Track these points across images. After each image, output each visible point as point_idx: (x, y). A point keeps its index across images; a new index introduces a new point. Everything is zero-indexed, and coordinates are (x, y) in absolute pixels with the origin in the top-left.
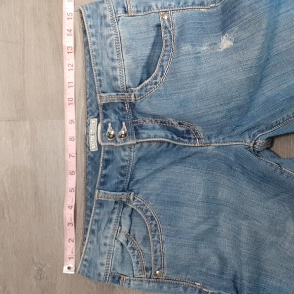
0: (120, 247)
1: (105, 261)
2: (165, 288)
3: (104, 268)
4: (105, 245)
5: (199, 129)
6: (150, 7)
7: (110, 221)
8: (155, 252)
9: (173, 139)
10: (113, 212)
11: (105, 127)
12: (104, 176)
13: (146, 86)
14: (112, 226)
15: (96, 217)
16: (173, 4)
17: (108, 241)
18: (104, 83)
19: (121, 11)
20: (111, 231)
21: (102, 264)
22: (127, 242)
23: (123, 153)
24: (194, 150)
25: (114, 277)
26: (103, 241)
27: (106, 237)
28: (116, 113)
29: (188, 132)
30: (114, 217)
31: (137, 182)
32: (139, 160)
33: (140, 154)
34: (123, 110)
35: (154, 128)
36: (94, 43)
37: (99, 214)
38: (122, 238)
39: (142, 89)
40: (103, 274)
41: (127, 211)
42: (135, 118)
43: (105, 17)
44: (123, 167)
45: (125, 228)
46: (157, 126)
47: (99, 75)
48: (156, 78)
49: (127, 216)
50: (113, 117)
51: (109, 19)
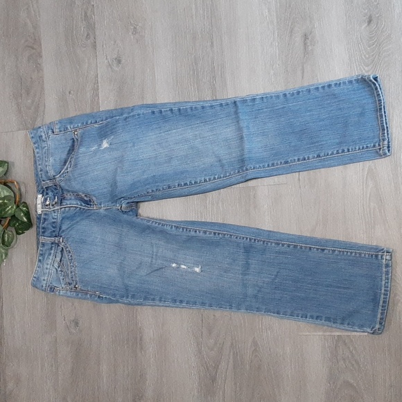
0: (55, 270)
1: (46, 278)
2: (80, 295)
3: (45, 282)
4: (47, 269)
5: (94, 198)
6: (67, 128)
7: (50, 254)
8: (71, 272)
9: (81, 205)
10: (51, 249)
11: (46, 200)
12: (43, 228)
13: (63, 174)
14: (51, 257)
15: (41, 252)
16: (80, 125)
17: (48, 267)
18: (43, 176)
19: (50, 132)
20: (50, 261)
21: (44, 280)
22: (59, 267)
23: (53, 214)
24: (93, 211)
25: (51, 288)
26: (45, 266)
27: (48, 264)
28: (52, 191)
29: (90, 201)
30: (52, 252)
31: (63, 231)
32: (63, 218)
33: (64, 215)
34: (56, 189)
35: (70, 199)
36: (38, 153)
37: (42, 251)
38: (56, 265)
39: (60, 176)
40: (44, 285)
41: (60, 248)
42: (63, 193)
43: (41, 136)
44: (54, 222)
45: (58, 259)
46: (73, 198)
47: (41, 171)
48: (67, 169)
49: (59, 251)
50: (50, 194)
51: (44, 137)
